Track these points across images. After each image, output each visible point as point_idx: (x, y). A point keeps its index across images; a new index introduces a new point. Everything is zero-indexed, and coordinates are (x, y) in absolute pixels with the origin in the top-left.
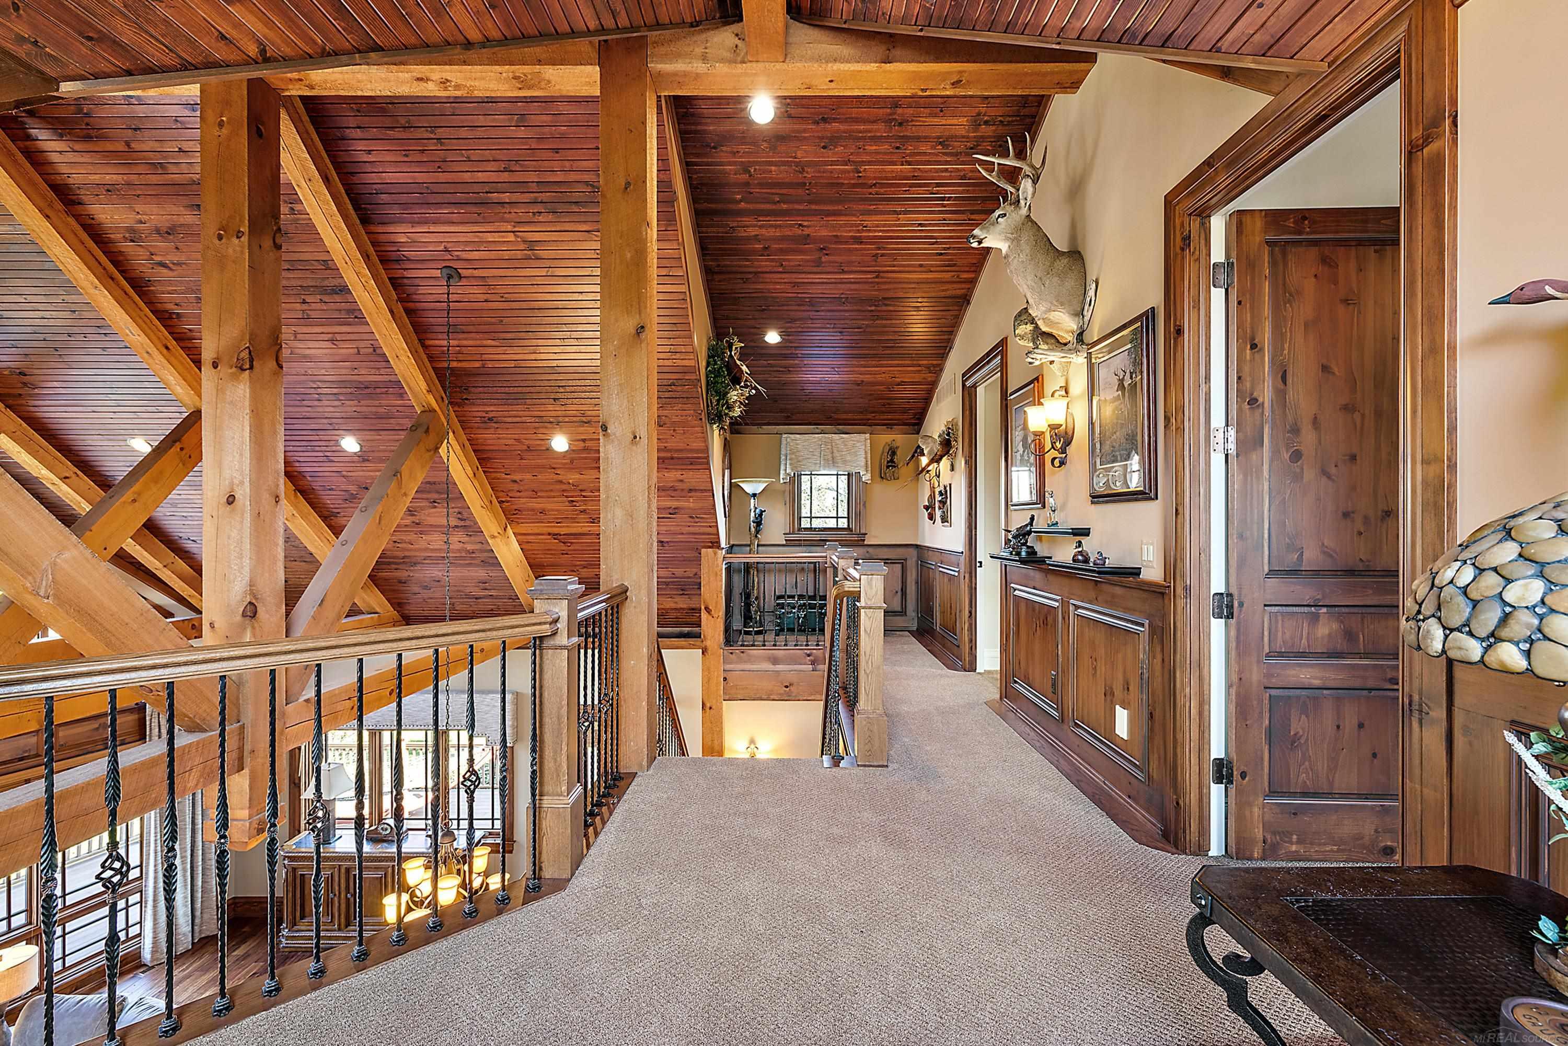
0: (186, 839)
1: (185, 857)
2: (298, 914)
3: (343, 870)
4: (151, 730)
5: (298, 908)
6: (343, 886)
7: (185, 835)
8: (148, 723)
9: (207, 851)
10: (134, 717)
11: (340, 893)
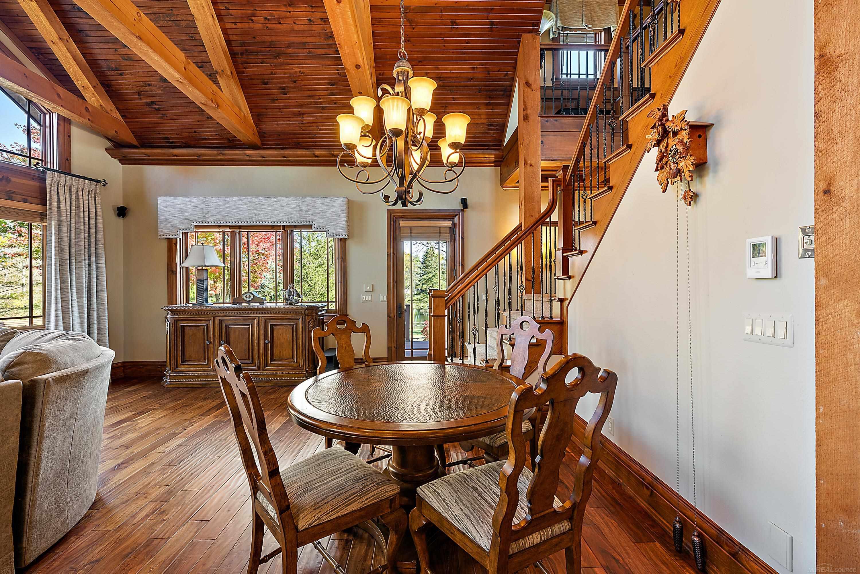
0: (83, 298)
1: (83, 313)
2: (180, 358)
3: (217, 322)
4: (51, 196)
5: (180, 353)
6: (217, 335)
7: (83, 294)
8: (48, 190)
9: (101, 313)
10: (36, 184)
11: (214, 340)
